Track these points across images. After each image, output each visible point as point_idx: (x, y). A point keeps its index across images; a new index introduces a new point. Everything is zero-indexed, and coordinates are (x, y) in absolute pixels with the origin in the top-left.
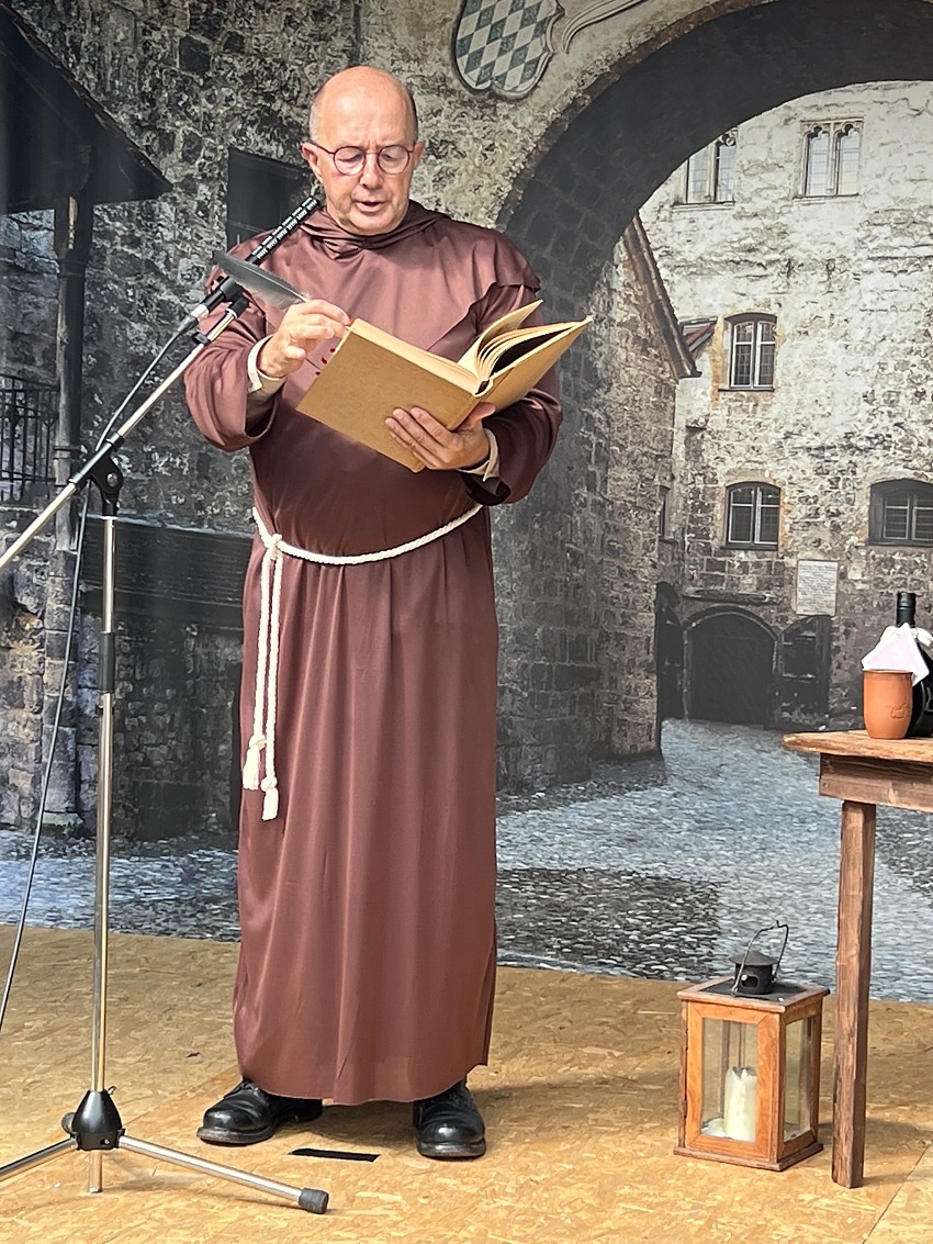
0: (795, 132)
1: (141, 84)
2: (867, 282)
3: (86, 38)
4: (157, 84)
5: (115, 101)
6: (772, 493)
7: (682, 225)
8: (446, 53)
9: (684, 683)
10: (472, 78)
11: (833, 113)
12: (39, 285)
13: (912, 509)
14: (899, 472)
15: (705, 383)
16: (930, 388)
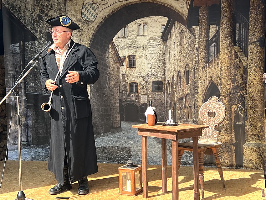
0: (137, 25)
1: (32, 22)
2: (149, 49)
3: (22, 15)
4: (34, 22)
5: (28, 25)
6: (136, 84)
7: (120, 41)
8: (80, 15)
9: (124, 116)
10: (85, 19)
11: (143, 22)
12: (17, 56)
13: (158, 86)
14: (156, 80)
15: (125, 67)
16: (160, 66)
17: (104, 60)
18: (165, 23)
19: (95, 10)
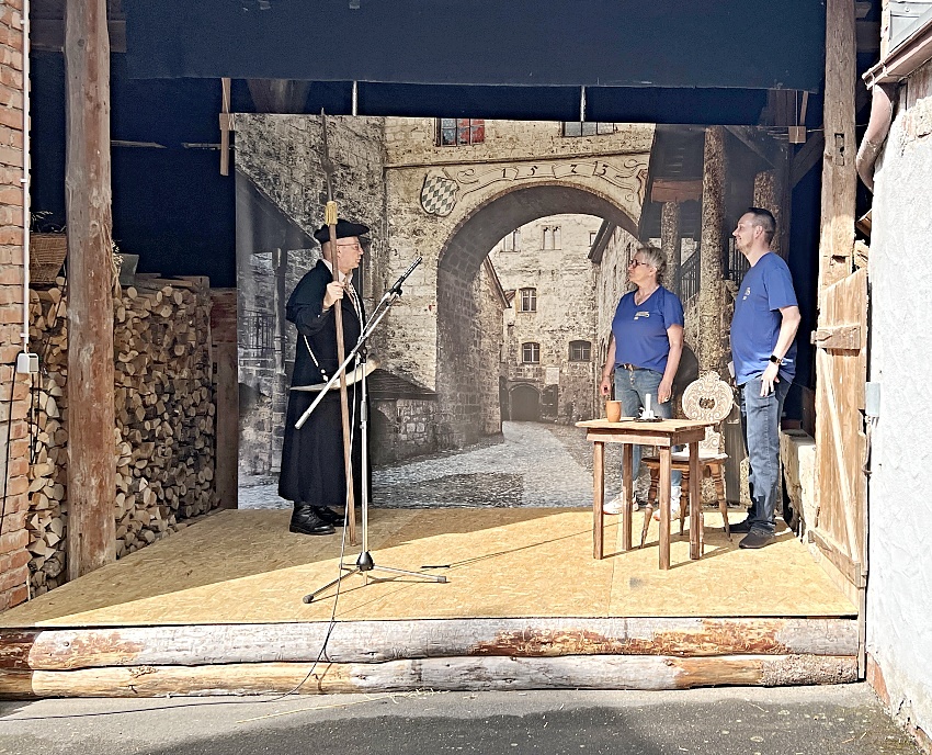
0: (540, 229)
2: (565, 278)
6: (537, 345)
7: (503, 259)
8: (418, 200)
9: (510, 409)
10: (428, 209)
11: (551, 224)
13: (582, 350)
14: (578, 338)
15: (513, 310)
16: (586, 311)
17: (468, 295)
18: (598, 230)
19: (452, 193)
